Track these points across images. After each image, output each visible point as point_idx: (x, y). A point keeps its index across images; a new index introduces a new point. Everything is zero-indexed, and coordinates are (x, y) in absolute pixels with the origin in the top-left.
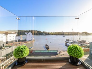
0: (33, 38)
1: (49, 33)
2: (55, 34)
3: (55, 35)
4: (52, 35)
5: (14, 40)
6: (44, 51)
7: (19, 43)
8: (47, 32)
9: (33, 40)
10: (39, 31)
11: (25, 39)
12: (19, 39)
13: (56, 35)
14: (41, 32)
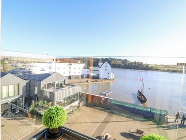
0: (112, 74)
1: (150, 66)
2: (166, 69)
3: (164, 71)
4: (157, 70)
5: (80, 74)
6: (133, 105)
7: (87, 81)
8: (144, 63)
9: (112, 77)
10: (126, 60)
11: (98, 75)
12: (88, 73)
13: (168, 71)
14: (129, 61)
